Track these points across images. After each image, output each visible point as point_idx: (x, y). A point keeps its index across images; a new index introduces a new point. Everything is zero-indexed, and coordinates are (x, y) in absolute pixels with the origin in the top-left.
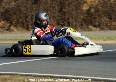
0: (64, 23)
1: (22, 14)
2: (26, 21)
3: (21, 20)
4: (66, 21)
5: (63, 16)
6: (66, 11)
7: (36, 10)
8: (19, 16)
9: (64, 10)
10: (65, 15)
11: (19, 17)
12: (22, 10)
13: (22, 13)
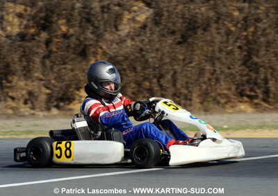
0: (255, 92)
1: (151, 70)
2: (161, 86)
3: (147, 84)
4: (259, 87)
5: (253, 75)
6: (260, 61)
7: (184, 60)
8: (142, 74)
9: (255, 59)
10: (257, 72)
11: (142, 76)
12: (150, 60)
13: (149, 68)
